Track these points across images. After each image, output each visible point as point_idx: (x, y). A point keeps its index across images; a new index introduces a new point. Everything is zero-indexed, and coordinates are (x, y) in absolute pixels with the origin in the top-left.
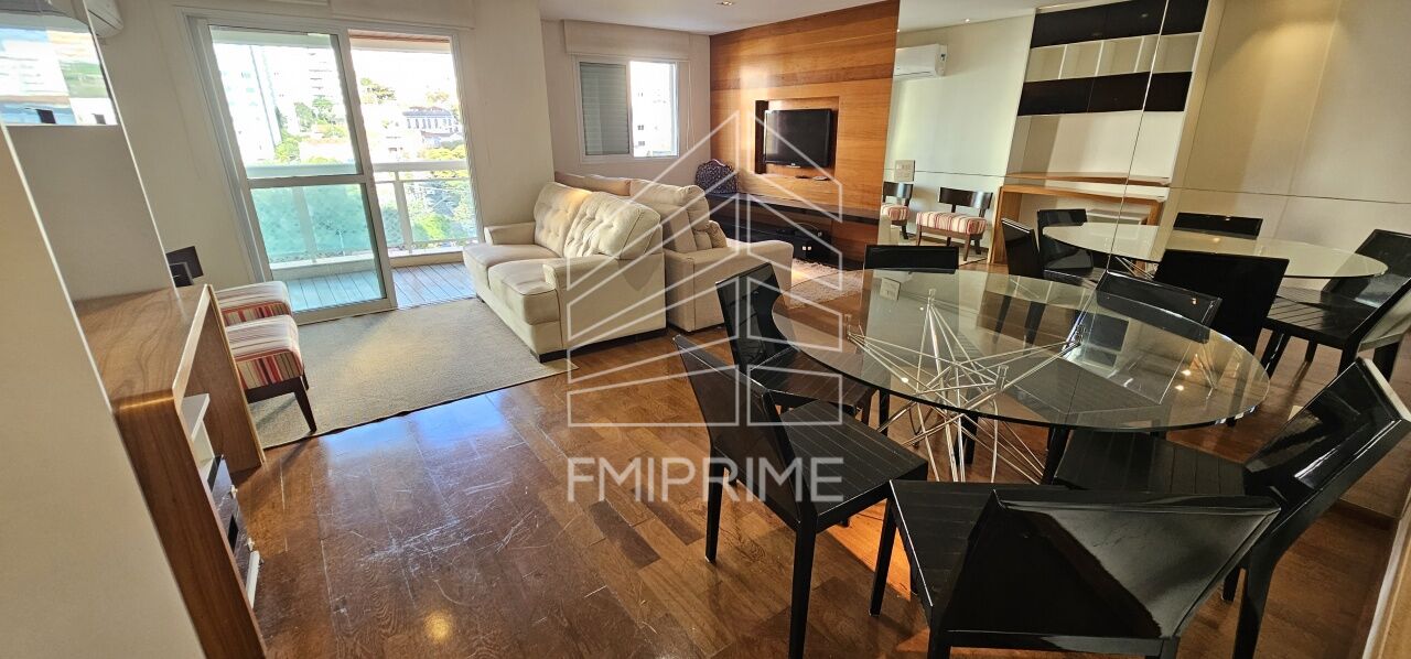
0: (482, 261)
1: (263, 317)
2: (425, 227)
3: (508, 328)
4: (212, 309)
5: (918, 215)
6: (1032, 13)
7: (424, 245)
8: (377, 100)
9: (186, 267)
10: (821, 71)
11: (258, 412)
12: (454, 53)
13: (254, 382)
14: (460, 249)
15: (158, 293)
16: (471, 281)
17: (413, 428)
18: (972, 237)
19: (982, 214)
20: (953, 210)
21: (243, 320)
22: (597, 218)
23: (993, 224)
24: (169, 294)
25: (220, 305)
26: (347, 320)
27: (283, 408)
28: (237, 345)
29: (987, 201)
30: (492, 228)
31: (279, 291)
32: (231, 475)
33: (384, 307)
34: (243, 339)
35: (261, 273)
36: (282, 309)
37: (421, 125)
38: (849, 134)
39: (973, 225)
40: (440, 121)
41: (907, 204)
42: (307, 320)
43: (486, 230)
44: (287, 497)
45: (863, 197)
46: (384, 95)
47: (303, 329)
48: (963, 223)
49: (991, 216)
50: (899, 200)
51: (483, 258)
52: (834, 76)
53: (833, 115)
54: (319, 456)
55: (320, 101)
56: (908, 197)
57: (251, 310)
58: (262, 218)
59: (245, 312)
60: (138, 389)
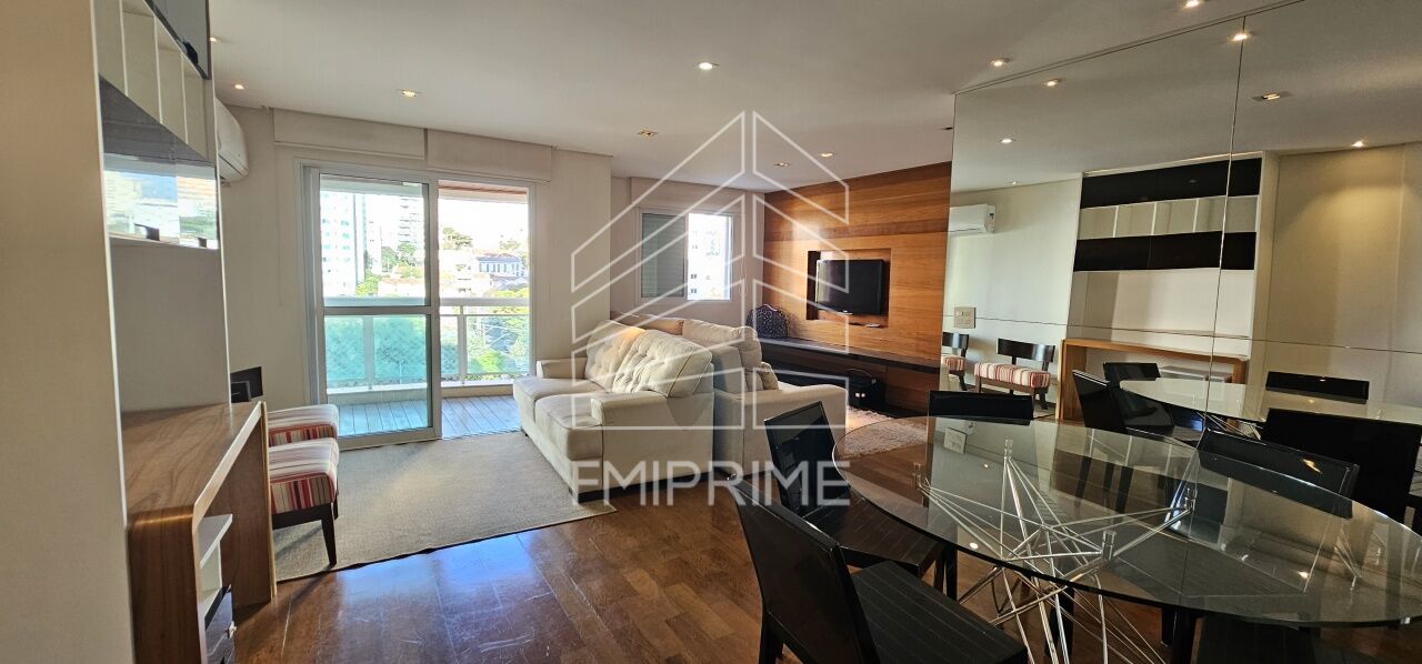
0: (531, 393)
1: (309, 438)
2: (480, 362)
3: (550, 464)
4: (260, 426)
5: (976, 366)
6: (1079, 176)
7: (477, 377)
8: (455, 246)
9: (247, 385)
10: (871, 225)
11: (280, 541)
12: (530, 204)
13: (283, 506)
14: (511, 381)
15: (213, 408)
16: (517, 414)
17: (437, 567)
18: (1036, 390)
19: (1045, 367)
20: (1014, 362)
21: (289, 441)
22: (649, 355)
23: (1059, 378)
24: (223, 409)
25: (268, 426)
26: (390, 448)
27: (308, 537)
28: (274, 466)
29: (1049, 355)
30: (545, 362)
31: (330, 414)
32: (234, 610)
33: (428, 437)
34: (282, 461)
35: (317, 395)
36: (329, 432)
37: (491, 268)
38: (902, 284)
39: (1037, 378)
40: (509, 266)
41: (963, 354)
42: (351, 446)
43: (539, 364)
44: (289, 640)
45: (918, 345)
46: (462, 242)
47: (344, 455)
48: (1025, 375)
49: (1056, 370)
50: (955, 351)
51: (531, 391)
52: (886, 231)
53: (886, 266)
54: (333, 594)
55: (405, 246)
56: (964, 346)
57: (299, 432)
58: (330, 346)
59: (292, 433)
60: (161, 503)
